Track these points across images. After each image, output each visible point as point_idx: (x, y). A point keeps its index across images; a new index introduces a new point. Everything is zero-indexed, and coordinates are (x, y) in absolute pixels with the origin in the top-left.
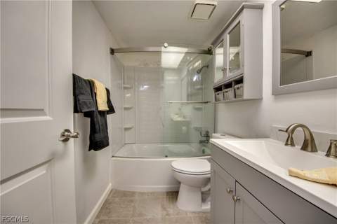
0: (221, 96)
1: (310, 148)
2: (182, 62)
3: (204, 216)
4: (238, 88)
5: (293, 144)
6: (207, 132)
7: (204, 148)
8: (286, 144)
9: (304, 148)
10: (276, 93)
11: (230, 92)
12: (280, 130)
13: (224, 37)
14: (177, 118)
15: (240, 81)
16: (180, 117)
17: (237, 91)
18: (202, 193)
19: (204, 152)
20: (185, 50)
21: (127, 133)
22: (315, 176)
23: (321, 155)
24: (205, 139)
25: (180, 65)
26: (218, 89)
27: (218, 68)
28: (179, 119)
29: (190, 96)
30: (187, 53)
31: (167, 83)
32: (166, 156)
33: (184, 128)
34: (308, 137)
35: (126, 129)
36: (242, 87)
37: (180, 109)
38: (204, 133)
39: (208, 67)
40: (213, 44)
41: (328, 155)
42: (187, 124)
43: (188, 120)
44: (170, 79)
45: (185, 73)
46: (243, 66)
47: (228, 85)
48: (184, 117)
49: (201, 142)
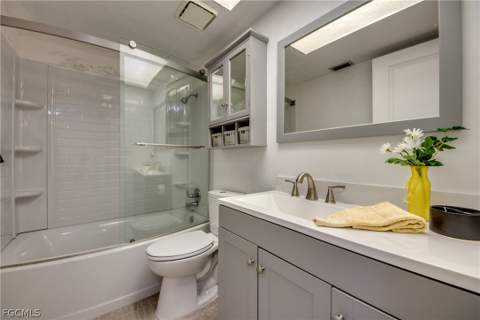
0: (219, 140)
1: (313, 197)
2: (155, 79)
3: (203, 314)
4: (243, 132)
5: (297, 195)
6: (197, 190)
7: (191, 214)
8: (293, 195)
9: (308, 197)
10: (281, 141)
11: (232, 136)
12: (287, 181)
13: (223, 62)
14: (148, 172)
15: (245, 123)
16: (153, 169)
17: (241, 135)
18: (198, 281)
19: (192, 220)
20: (163, 62)
21: (23, 209)
22: (336, 221)
23: (321, 201)
24: (193, 200)
25: (151, 83)
26: (216, 130)
27: (215, 102)
28: (151, 173)
29: (170, 136)
30: (166, 67)
31: (126, 109)
32: (132, 241)
33: (162, 187)
34: (312, 187)
35: (20, 201)
36: (249, 131)
37: (152, 156)
38: (191, 192)
39: (196, 96)
40: (207, 66)
41: (327, 201)
42: (166, 180)
43: (167, 173)
44: (131, 103)
45: (162, 98)
46: (249, 105)
47: (230, 127)
48: (160, 169)
49: (188, 206)
